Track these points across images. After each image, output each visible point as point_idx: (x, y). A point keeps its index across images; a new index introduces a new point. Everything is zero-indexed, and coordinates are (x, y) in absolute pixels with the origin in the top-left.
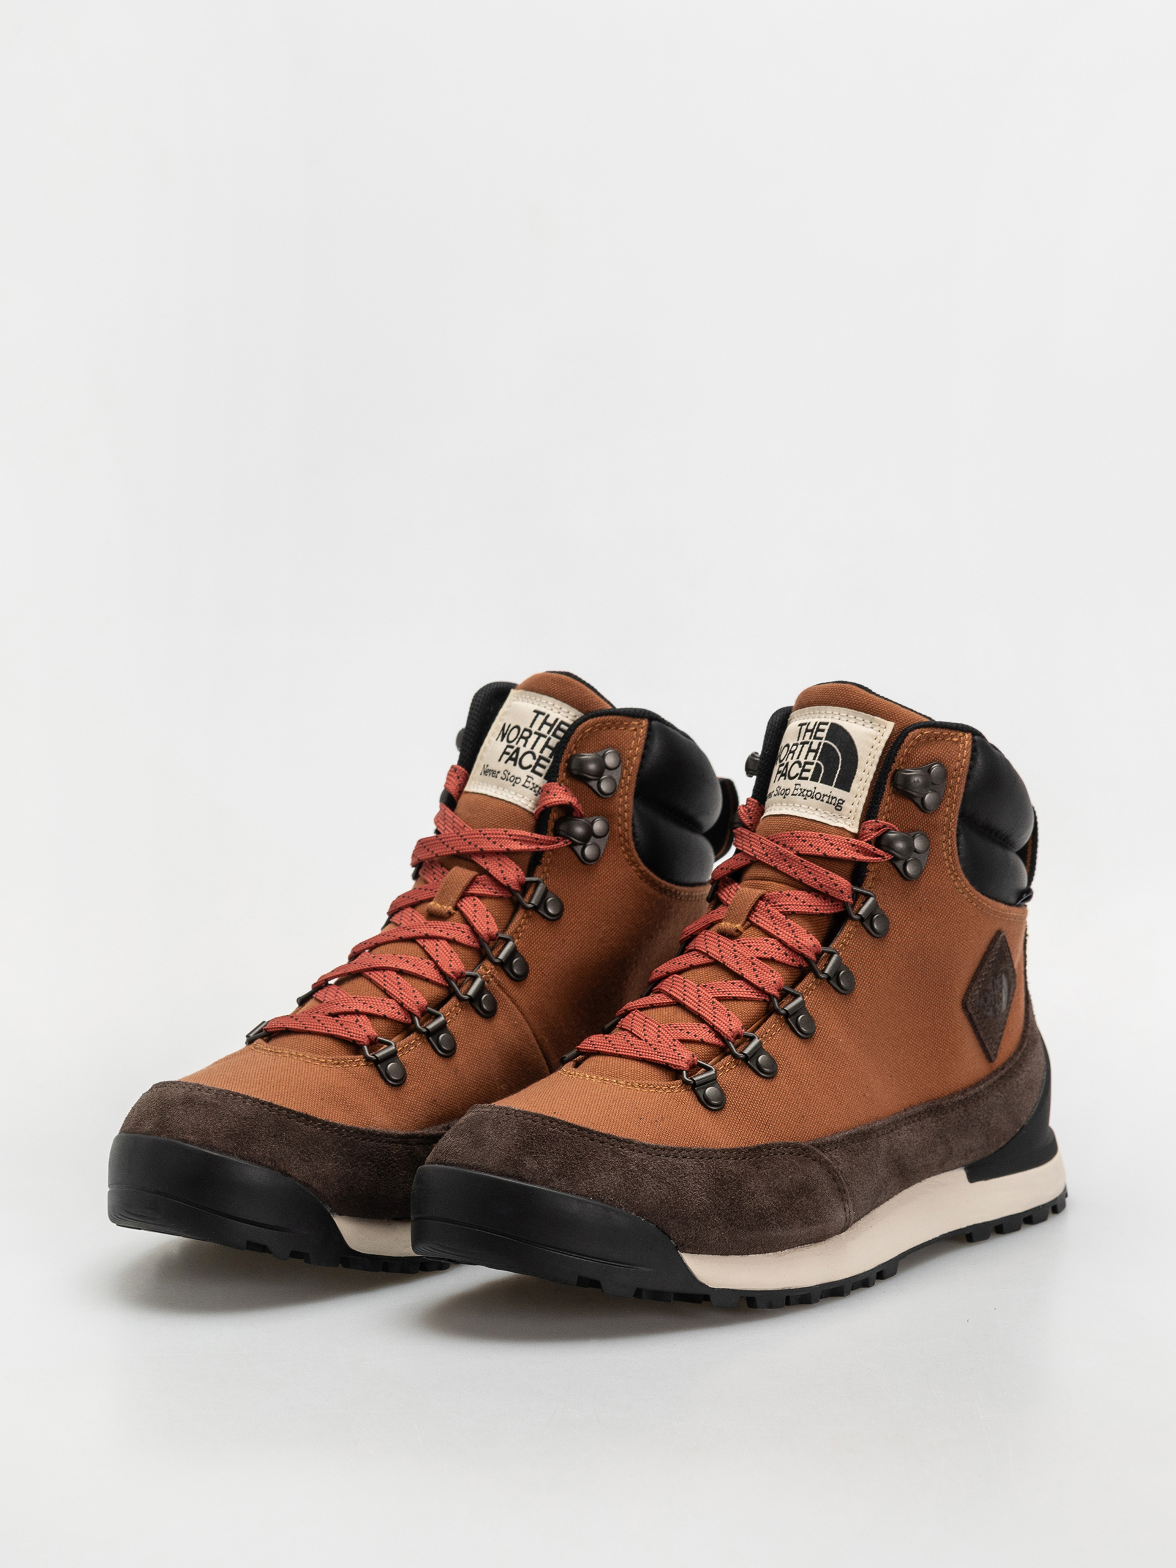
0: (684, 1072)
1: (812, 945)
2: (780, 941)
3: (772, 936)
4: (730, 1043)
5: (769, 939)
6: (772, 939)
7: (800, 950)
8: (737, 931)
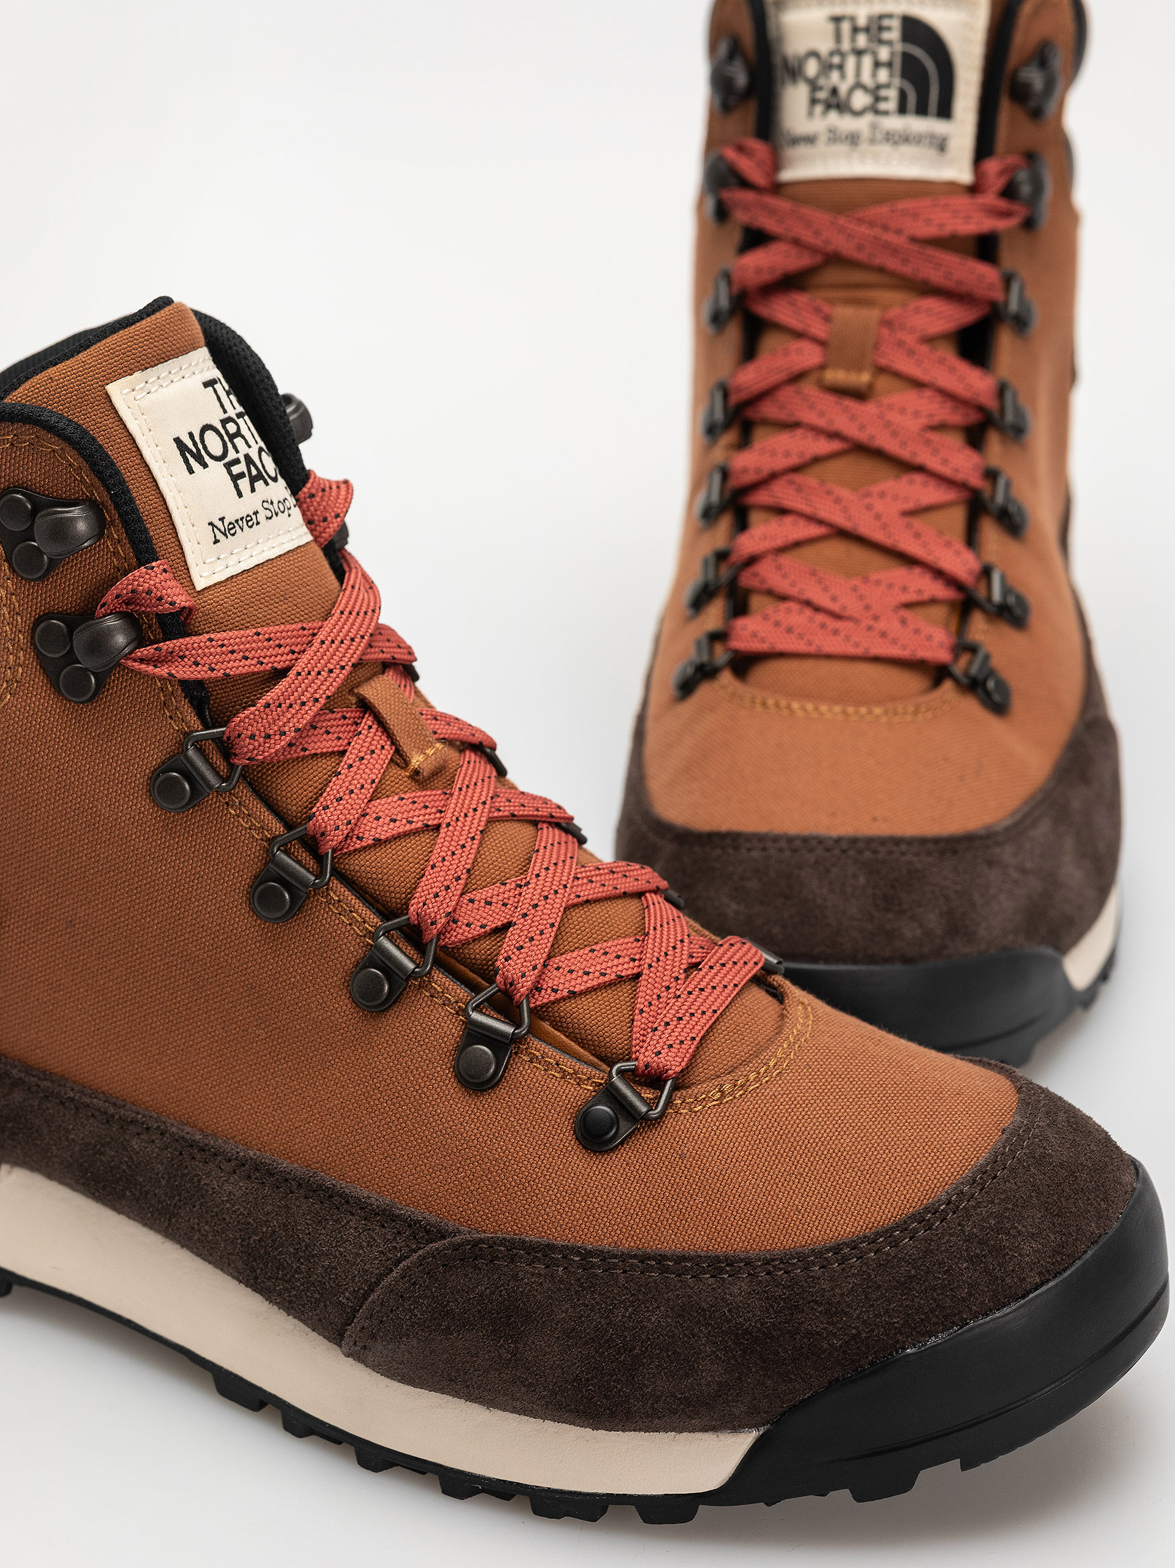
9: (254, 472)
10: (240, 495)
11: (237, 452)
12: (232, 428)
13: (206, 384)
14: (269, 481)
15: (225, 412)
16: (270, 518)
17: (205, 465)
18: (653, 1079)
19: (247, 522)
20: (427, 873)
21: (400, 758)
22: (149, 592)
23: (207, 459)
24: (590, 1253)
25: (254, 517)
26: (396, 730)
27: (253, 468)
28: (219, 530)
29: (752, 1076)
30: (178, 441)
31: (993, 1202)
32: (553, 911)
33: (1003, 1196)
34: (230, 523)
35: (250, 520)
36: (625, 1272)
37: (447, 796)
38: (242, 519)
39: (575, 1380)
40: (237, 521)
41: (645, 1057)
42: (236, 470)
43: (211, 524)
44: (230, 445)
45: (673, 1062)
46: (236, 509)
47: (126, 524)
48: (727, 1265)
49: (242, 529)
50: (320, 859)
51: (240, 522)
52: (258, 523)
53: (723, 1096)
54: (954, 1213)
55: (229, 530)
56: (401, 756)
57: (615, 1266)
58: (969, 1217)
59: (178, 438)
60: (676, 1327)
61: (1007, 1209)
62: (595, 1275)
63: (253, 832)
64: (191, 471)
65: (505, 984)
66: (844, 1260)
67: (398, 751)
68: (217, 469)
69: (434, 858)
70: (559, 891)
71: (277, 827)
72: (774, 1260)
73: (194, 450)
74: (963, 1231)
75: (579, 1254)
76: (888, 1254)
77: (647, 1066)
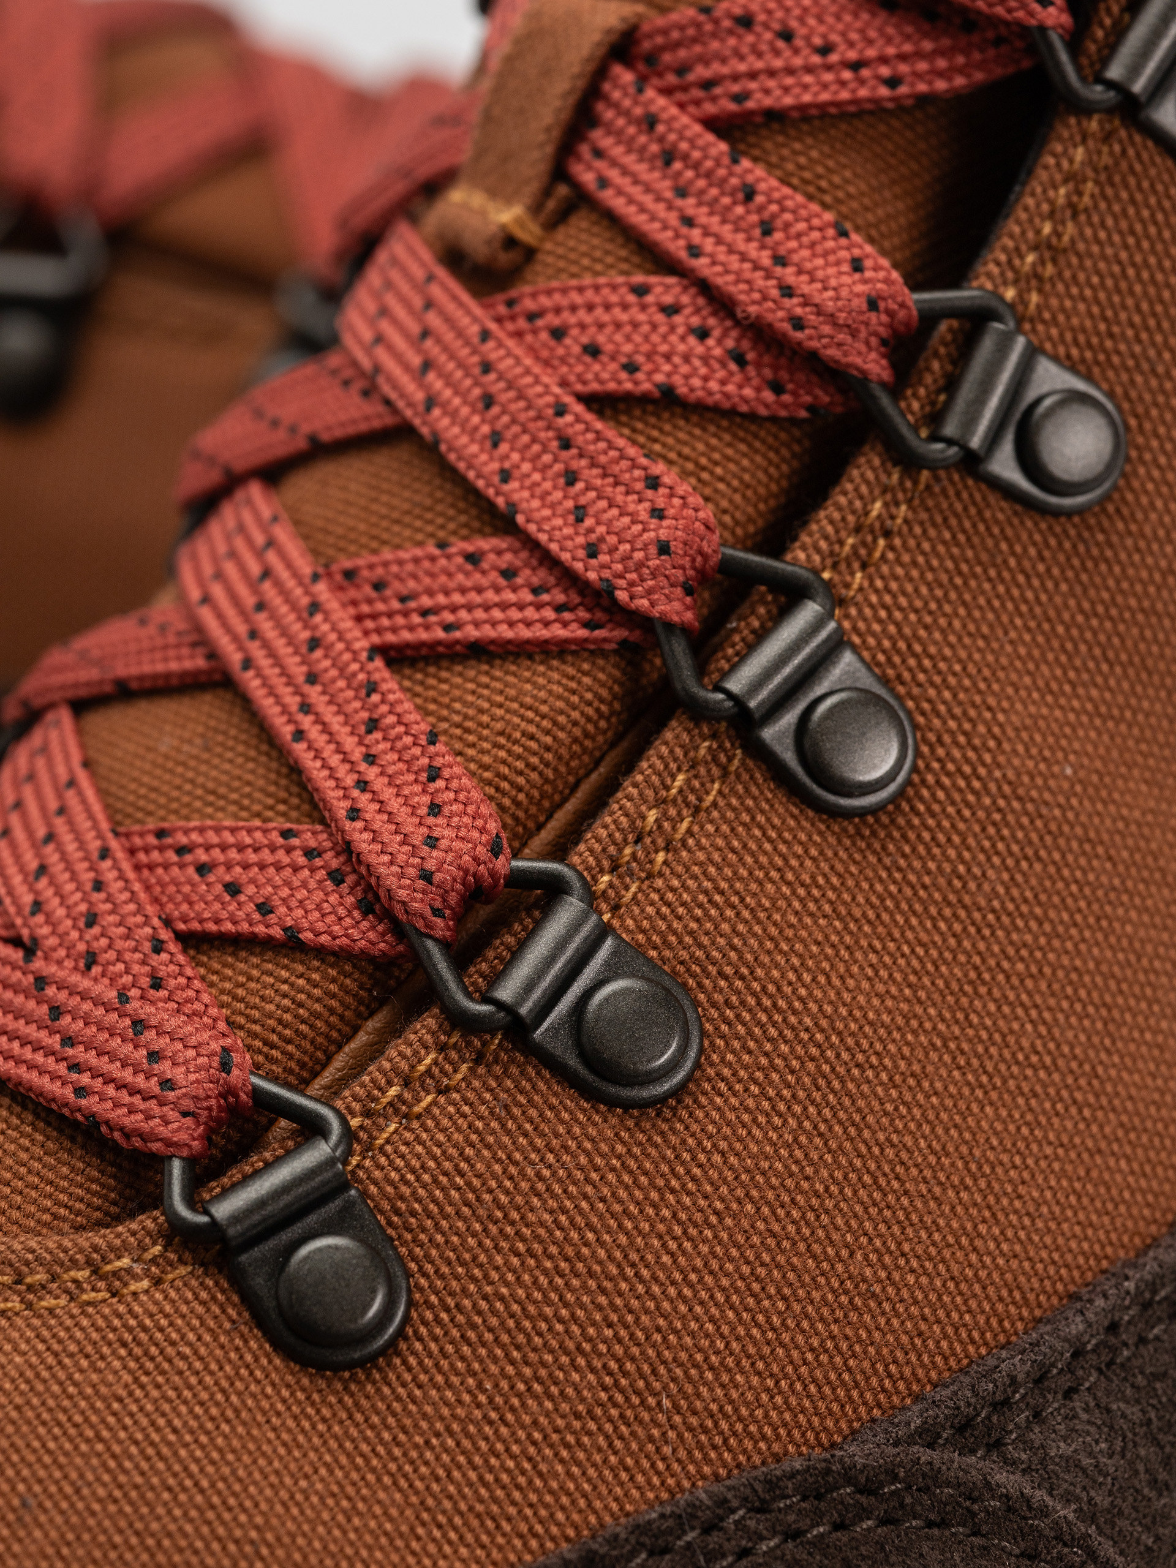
0: (177, 1167)
1: (860, 303)
2: (705, 288)
3: (665, 264)
4: (430, 944)
5: (653, 279)
6: (671, 280)
7: (799, 335)
8: (510, 242)
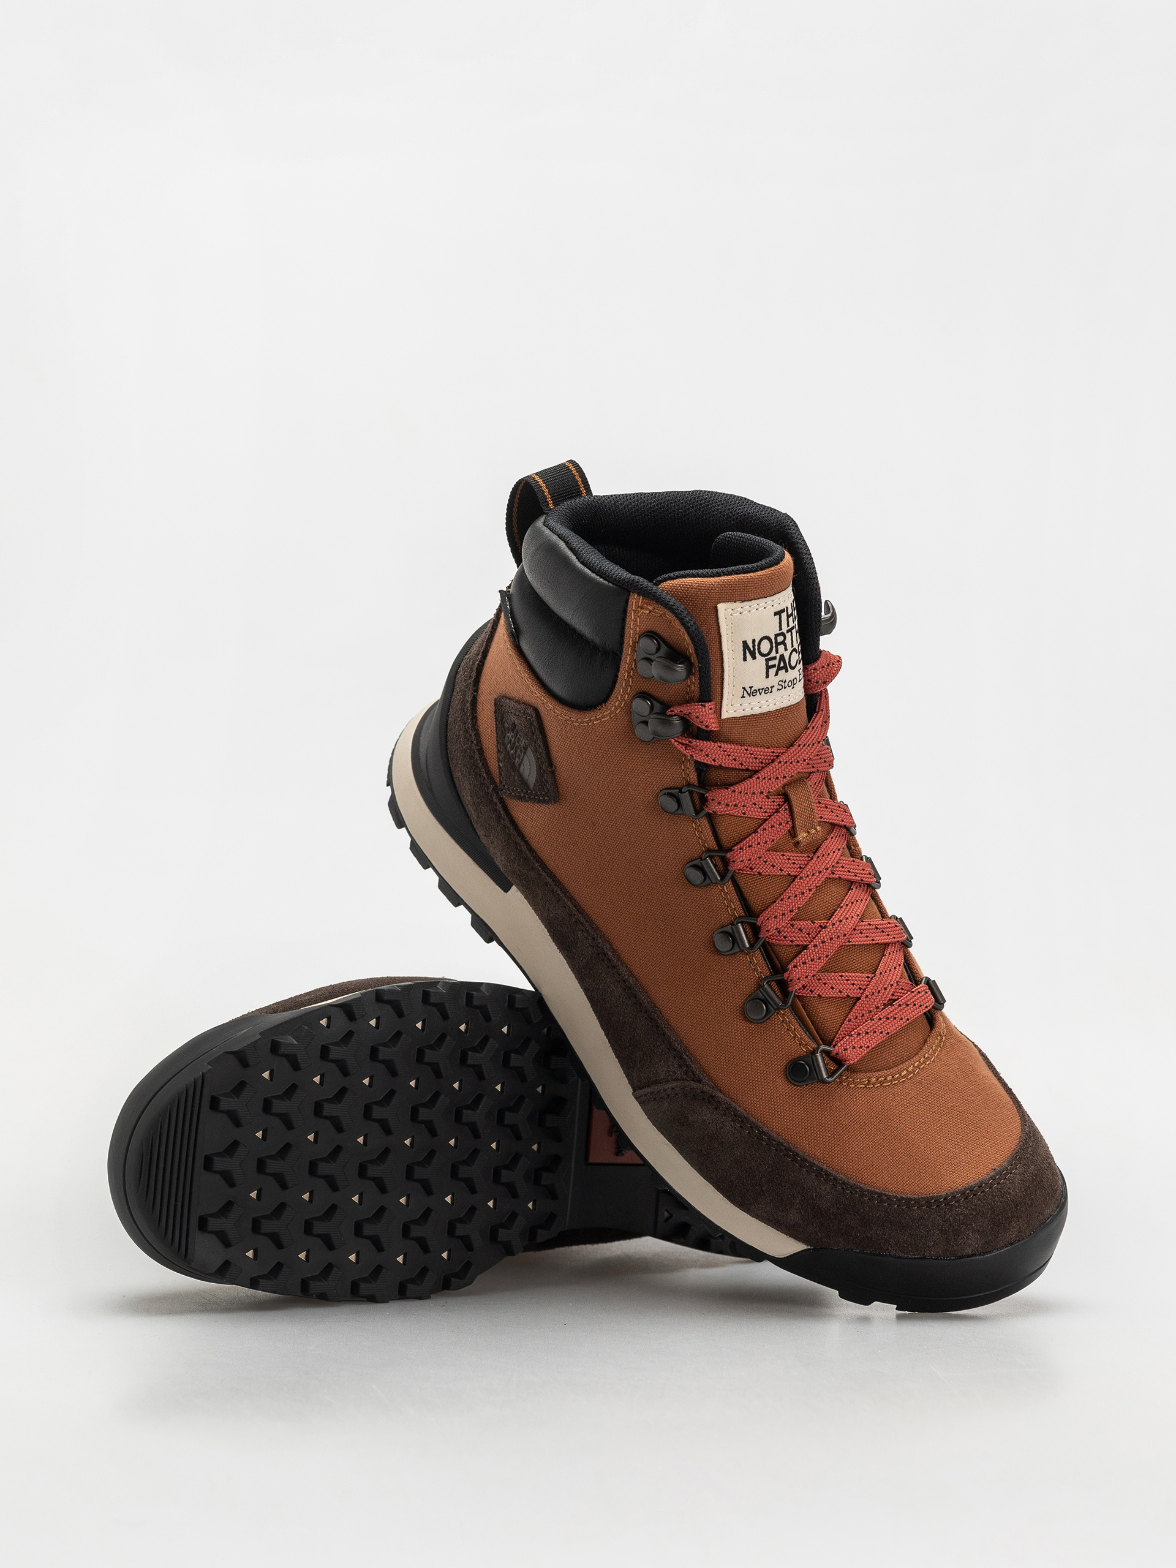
9: (782, 665)
10: (767, 676)
11: (777, 652)
12: (780, 639)
13: (776, 614)
14: (789, 669)
15: (781, 629)
16: (780, 690)
17: (754, 658)
18: (838, 1062)
19: (765, 691)
20: (777, 902)
21: (793, 833)
22: (698, 717)
23: (757, 654)
24: (764, 1133)
25: (770, 689)
26: (797, 817)
27: (782, 663)
28: (747, 692)
29: (889, 1078)
30: (745, 643)
31: (967, 1208)
32: (832, 948)
33: (974, 1207)
34: (755, 690)
35: (767, 690)
36: (776, 1150)
37: (809, 859)
38: (762, 689)
39: (731, 1182)
40: (759, 690)
41: (838, 1049)
42: (771, 663)
43: (744, 688)
44: (774, 649)
45: (852, 1056)
46: (760, 682)
47: (701, 678)
48: (825, 1174)
49: (760, 694)
50: (727, 870)
51: (761, 691)
52: (771, 692)
53: (868, 1084)
54: (945, 1205)
55: (753, 693)
56: (794, 830)
57: (773, 1145)
58: (951, 1210)
59: (746, 641)
60: (788, 1189)
61: (972, 1214)
62: (761, 1144)
63: (700, 841)
64: (745, 659)
65: (788, 978)
66: (882, 1201)
67: (793, 827)
68: (761, 661)
69: (784, 896)
70: (840, 937)
71: (713, 844)
72: (847, 1184)
73: (752, 649)
74: (945, 1217)
75: (758, 1130)
76: (903, 1210)
77: (837, 1054)
